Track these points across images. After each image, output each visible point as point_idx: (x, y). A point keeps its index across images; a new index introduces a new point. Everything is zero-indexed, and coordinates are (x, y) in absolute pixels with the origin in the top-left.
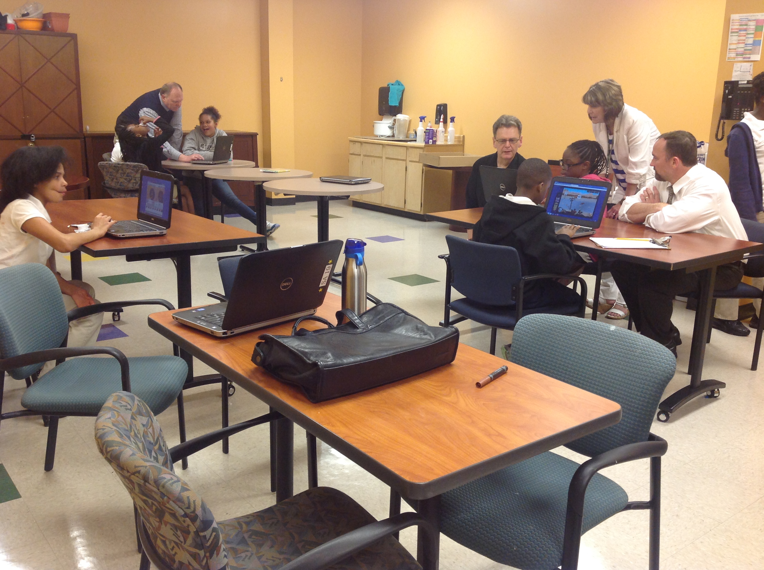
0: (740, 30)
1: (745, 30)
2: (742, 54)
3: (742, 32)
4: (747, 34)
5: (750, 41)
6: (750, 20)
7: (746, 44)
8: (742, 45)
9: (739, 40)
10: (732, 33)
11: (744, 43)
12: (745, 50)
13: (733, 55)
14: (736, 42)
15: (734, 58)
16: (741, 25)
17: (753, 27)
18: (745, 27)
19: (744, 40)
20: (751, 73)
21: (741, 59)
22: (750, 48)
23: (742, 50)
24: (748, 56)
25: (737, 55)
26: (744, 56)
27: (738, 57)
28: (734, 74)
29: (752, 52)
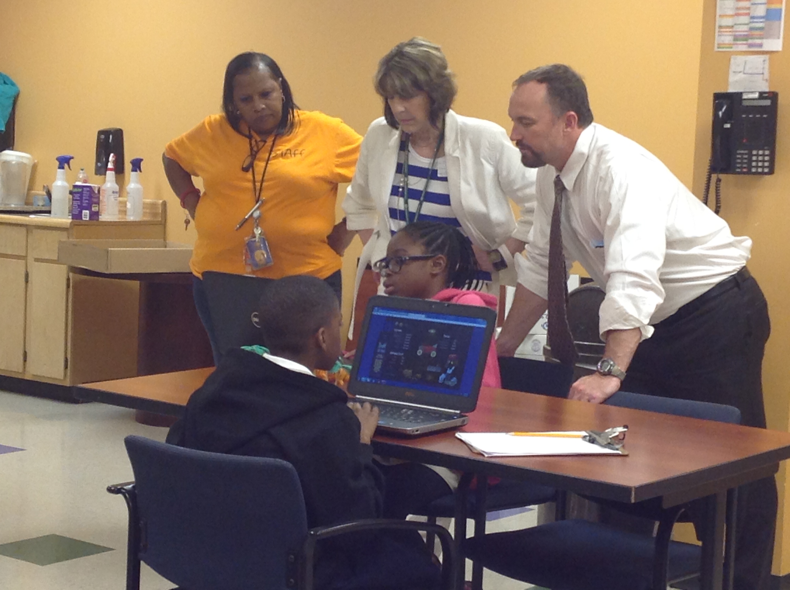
19: (749, 8)
20: (767, 76)
21: (744, 48)
22: (761, 25)
23: (745, 28)
24: (758, 41)
25: (736, 38)
26: (750, 41)
27: (738, 42)
28: (732, 78)
29: (765, 33)
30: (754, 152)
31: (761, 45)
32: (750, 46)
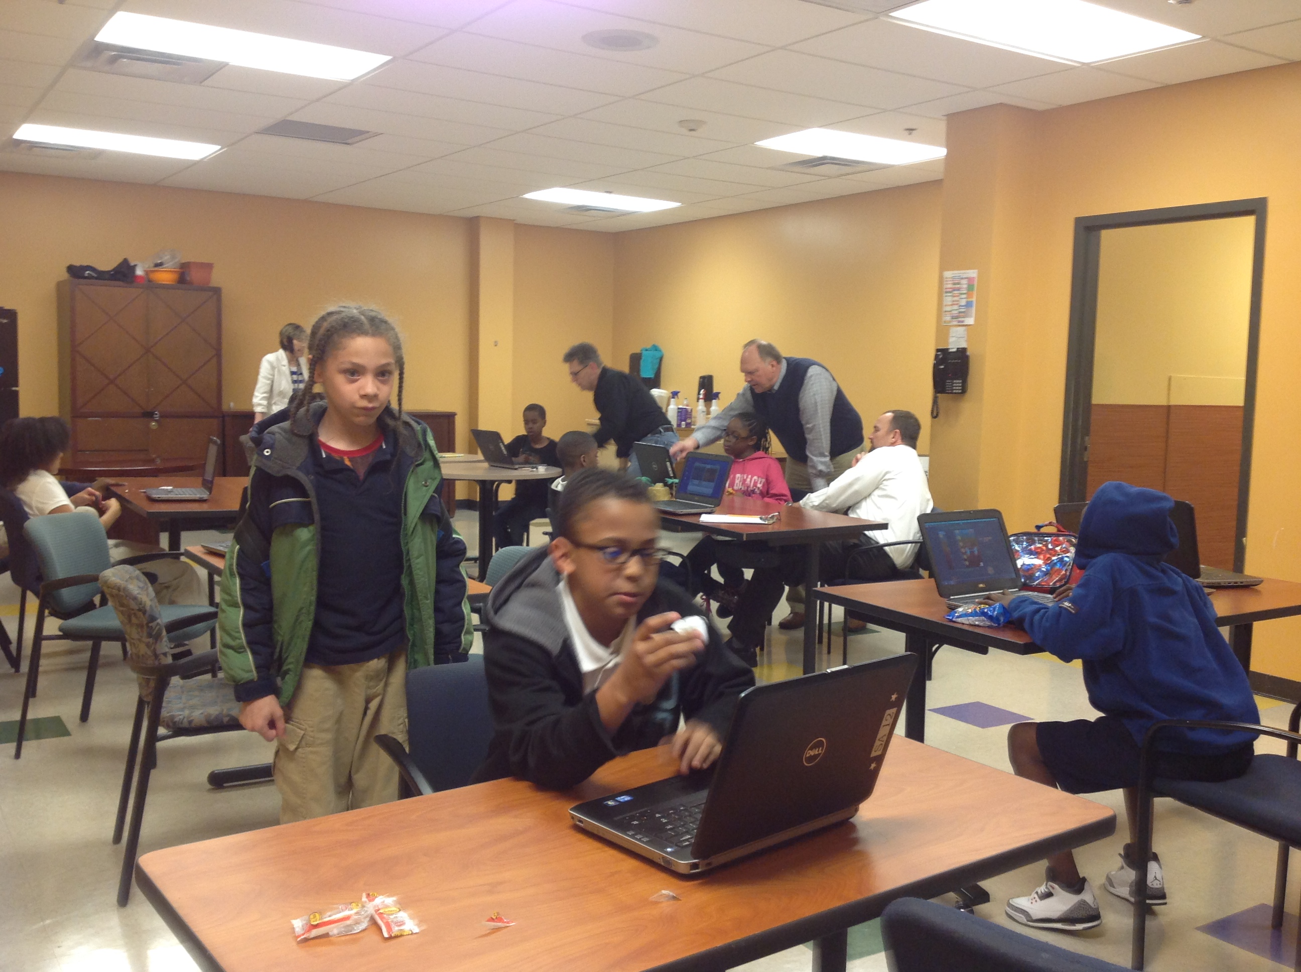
0: (954, 290)
1: (958, 289)
2: (957, 317)
3: (956, 292)
4: (962, 294)
5: (963, 302)
6: (962, 278)
7: (960, 306)
8: (956, 307)
9: (953, 301)
10: (946, 292)
11: (957, 304)
12: (960, 312)
13: (948, 318)
14: (950, 303)
15: (950, 322)
16: (954, 284)
17: (965, 286)
18: (958, 286)
19: (957, 301)
20: (965, 339)
21: (955, 323)
22: (963, 310)
23: (956, 312)
24: (963, 319)
25: (953, 318)
26: (960, 319)
27: (954, 320)
28: (951, 340)
29: (966, 314)
30: (955, 381)
31: (963, 322)
32: (959, 322)
